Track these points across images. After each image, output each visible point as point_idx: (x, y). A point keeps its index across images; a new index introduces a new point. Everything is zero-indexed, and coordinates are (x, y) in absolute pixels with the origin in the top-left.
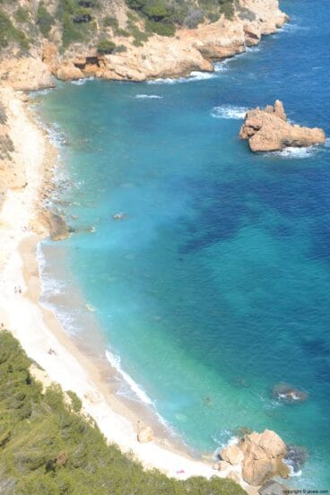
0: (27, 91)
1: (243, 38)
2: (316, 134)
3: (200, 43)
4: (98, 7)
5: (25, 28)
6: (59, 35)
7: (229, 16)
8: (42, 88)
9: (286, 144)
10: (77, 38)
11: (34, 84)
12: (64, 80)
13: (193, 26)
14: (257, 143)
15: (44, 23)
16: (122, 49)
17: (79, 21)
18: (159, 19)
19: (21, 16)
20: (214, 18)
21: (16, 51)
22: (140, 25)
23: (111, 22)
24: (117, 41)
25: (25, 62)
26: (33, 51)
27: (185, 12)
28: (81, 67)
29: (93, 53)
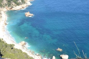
0: (4, 12)
1: (26, 6)
2: (32, 14)
3: (22, 6)
4: (11, 3)
5: (4, 5)
6: (8, 6)
7: (25, 4)
8: (6, 11)
9: (29, 16)
10: (9, 6)
11: (5, 11)
12: (8, 10)
13: (21, 5)
14: (26, 15)
15: (6, 5)
16: (14, 7)
17: (10, 5)
18: (18, 4)
19: (4, 4)
20: (23, 4)
21: (3, 8)
22: (16, 5)
23: (13, 5)
24: (13, 6)
25: (4, 9)
26: (5, 8)
27: (20, 4)
28: (10, 9)
29: (11, 8)
